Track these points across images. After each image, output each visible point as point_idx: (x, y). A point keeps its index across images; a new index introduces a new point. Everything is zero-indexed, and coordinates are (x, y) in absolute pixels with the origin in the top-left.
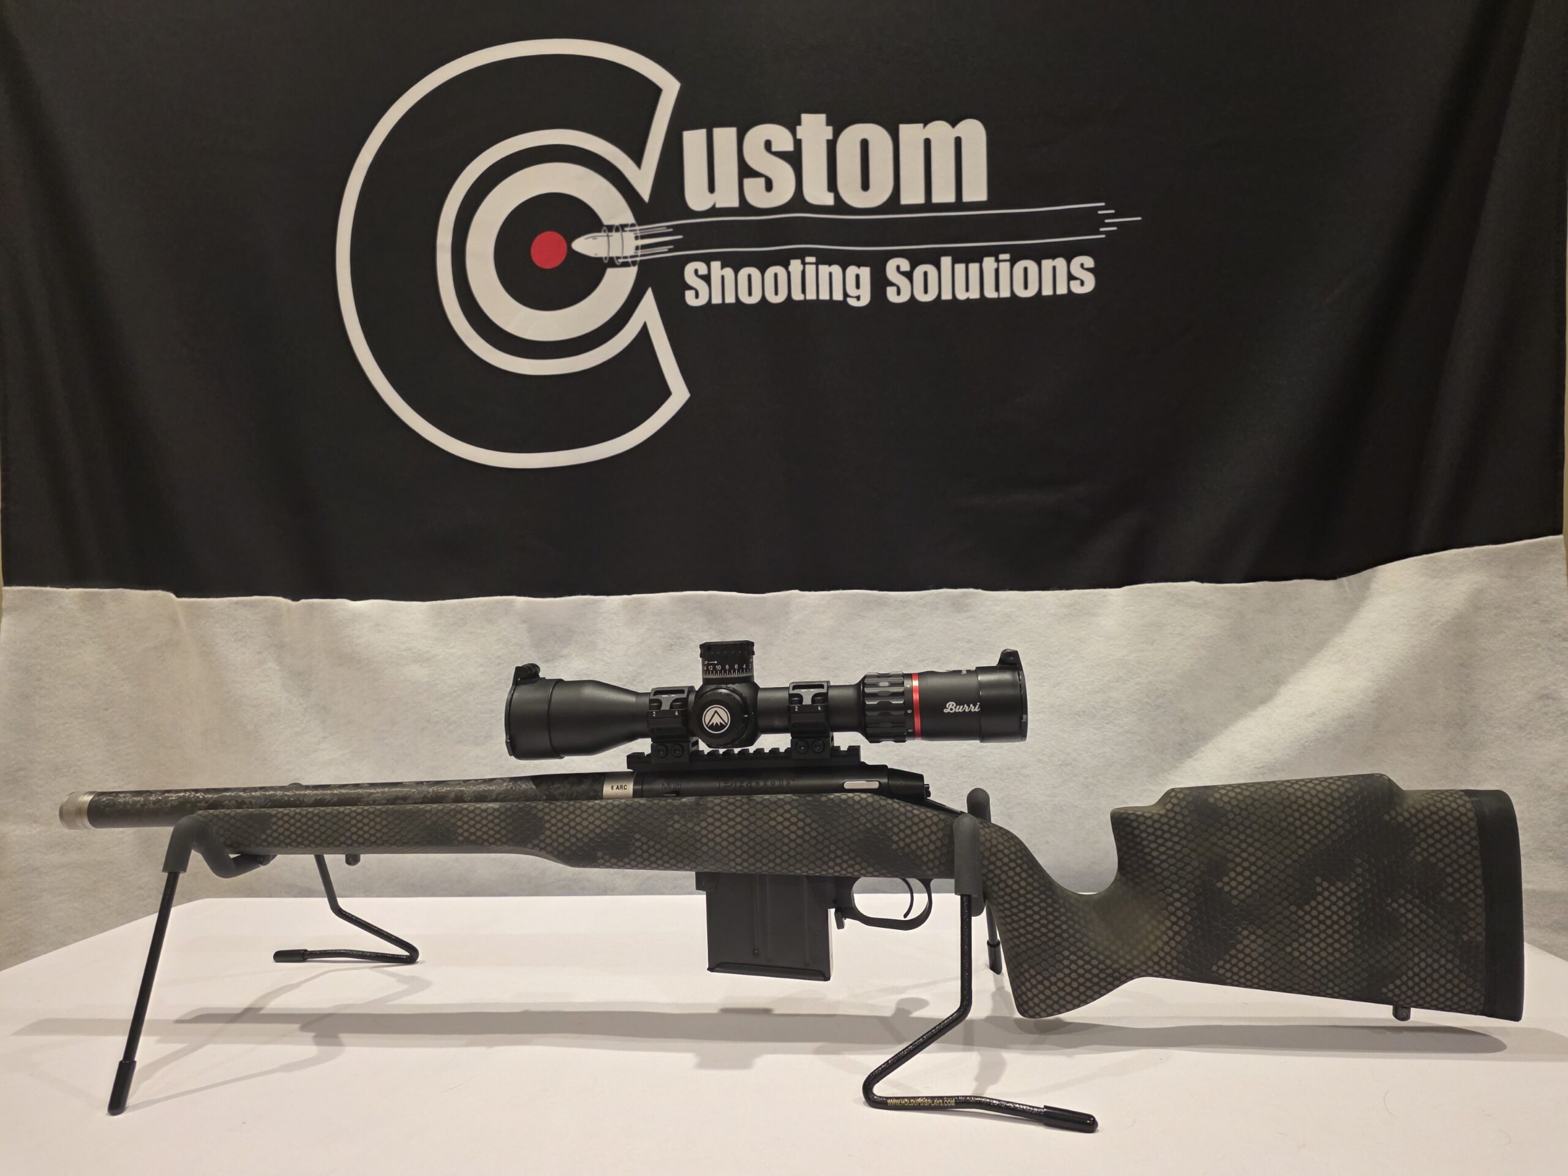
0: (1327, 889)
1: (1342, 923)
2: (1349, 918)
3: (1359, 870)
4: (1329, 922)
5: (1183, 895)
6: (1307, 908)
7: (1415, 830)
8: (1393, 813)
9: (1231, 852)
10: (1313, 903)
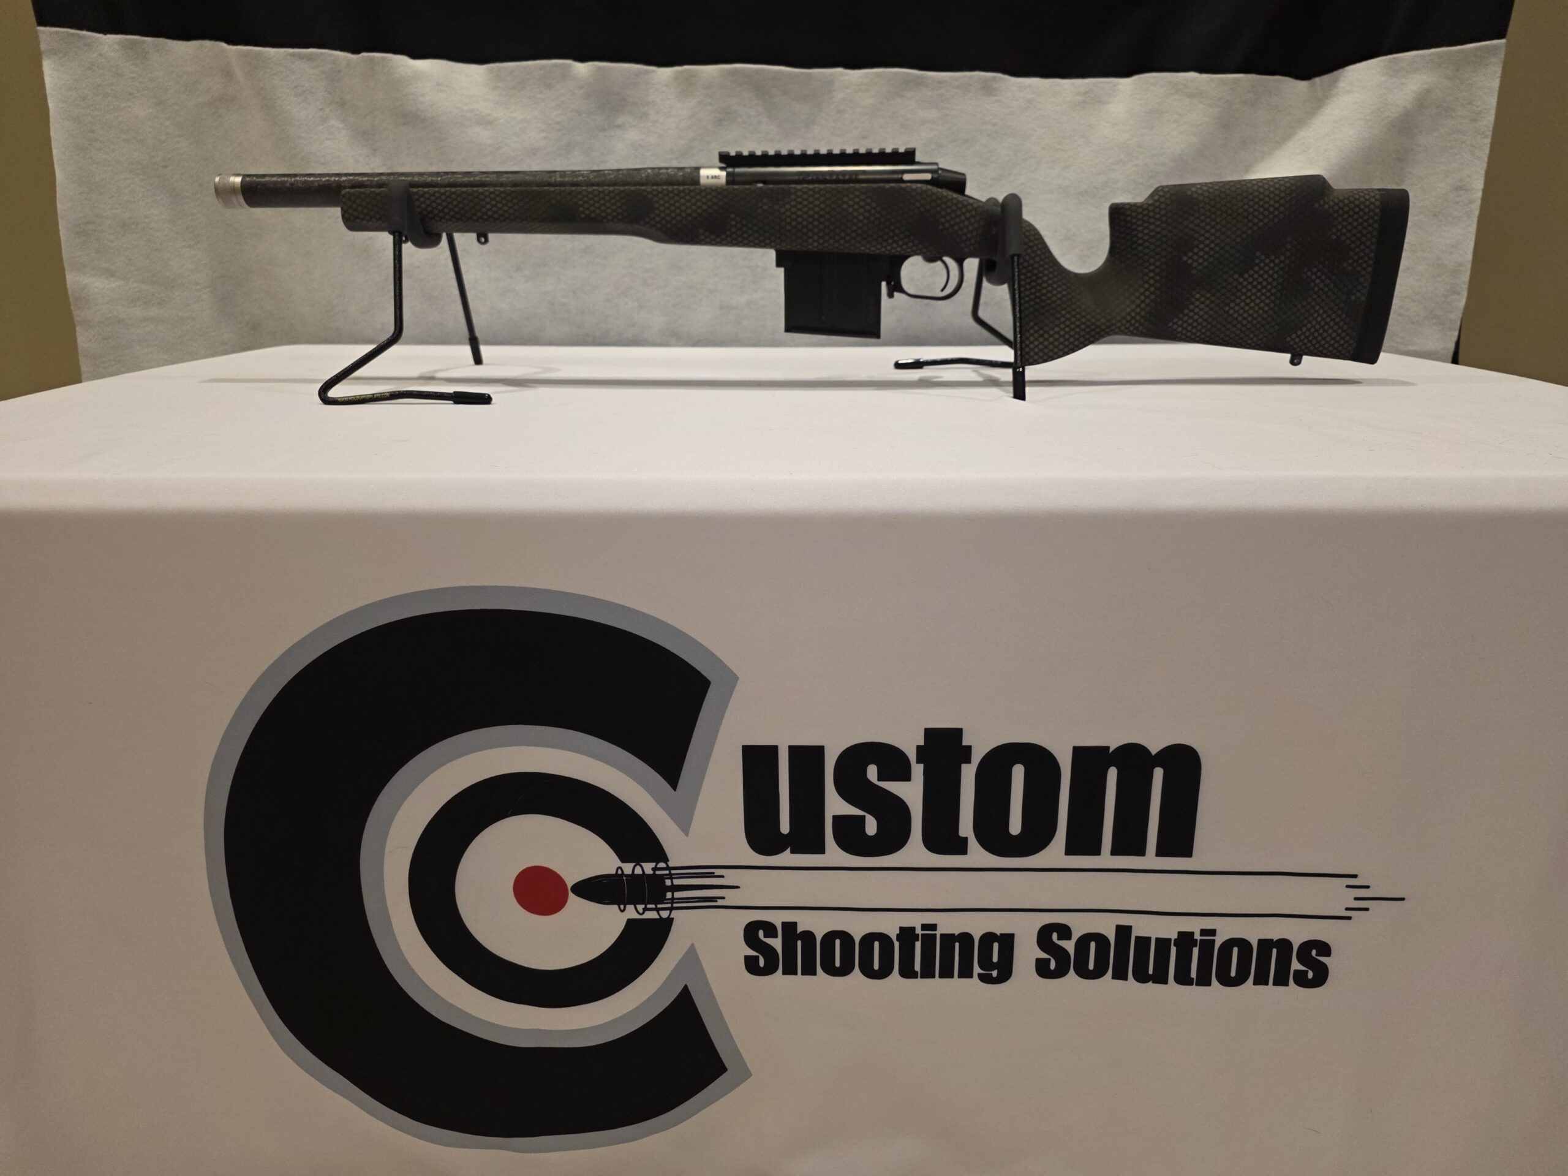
0: (1262, 261)
1: (1269, 287)
2: (1275, 284)
3: (1289, 246)
4: (1259, 287)
5: (1157, 267)
6: (1246, 276)
7: (1336, 215)
8: (1322, 203)
9: (1197, 232)
10: (1251, 272)
